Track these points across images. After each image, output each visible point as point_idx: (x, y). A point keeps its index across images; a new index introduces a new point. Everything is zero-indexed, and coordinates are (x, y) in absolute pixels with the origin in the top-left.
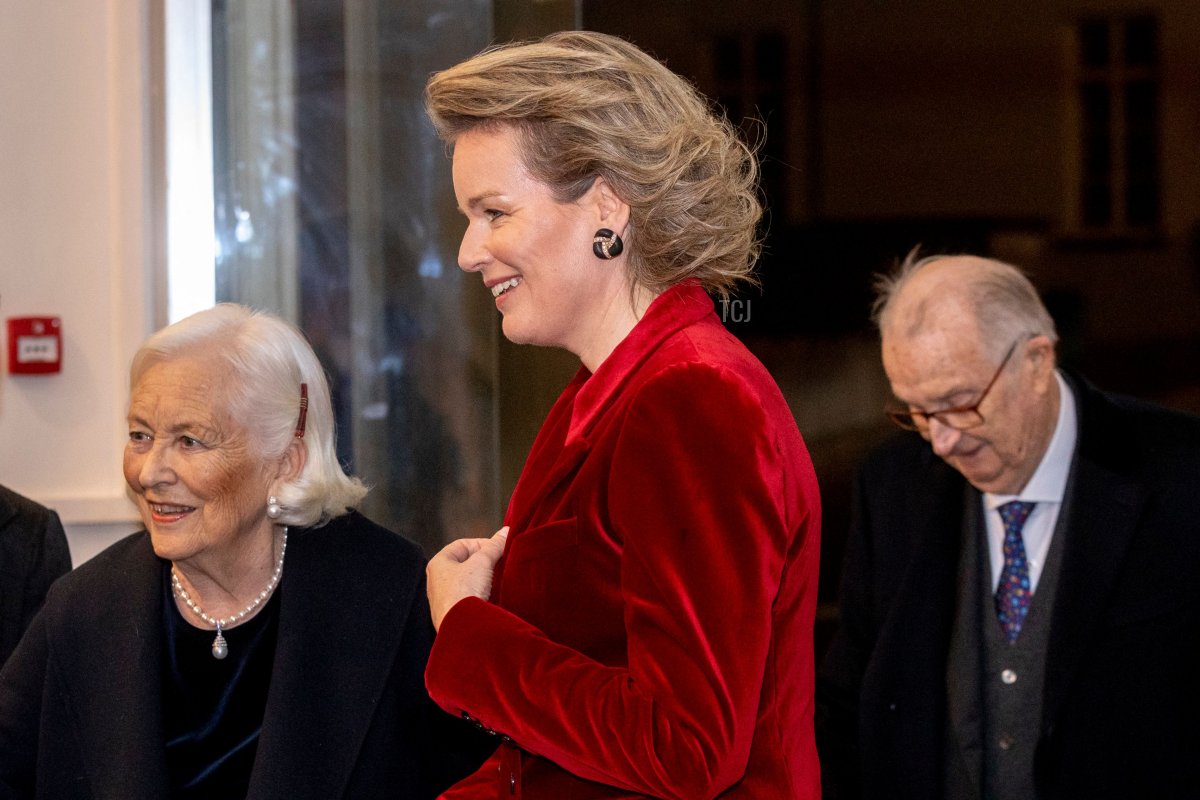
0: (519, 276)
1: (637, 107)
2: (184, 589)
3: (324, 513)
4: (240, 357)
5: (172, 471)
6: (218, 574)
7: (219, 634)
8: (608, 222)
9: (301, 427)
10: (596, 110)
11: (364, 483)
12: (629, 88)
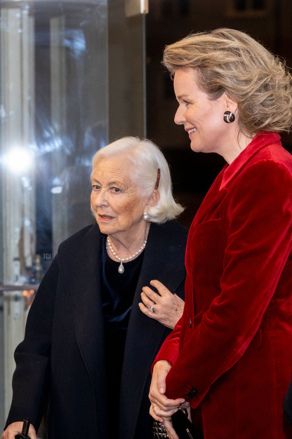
0: (195, 128)
1: (243, 63)
2: (111, 245)
3: (166, 218)
4: (134, 158)
5: (107, 201)
6: (124, 242)
7: (121, 264)
8: (229, 108)
9: (157, 185)
10: (224, 64)
11: (183, 206)
12: (240, 55)
